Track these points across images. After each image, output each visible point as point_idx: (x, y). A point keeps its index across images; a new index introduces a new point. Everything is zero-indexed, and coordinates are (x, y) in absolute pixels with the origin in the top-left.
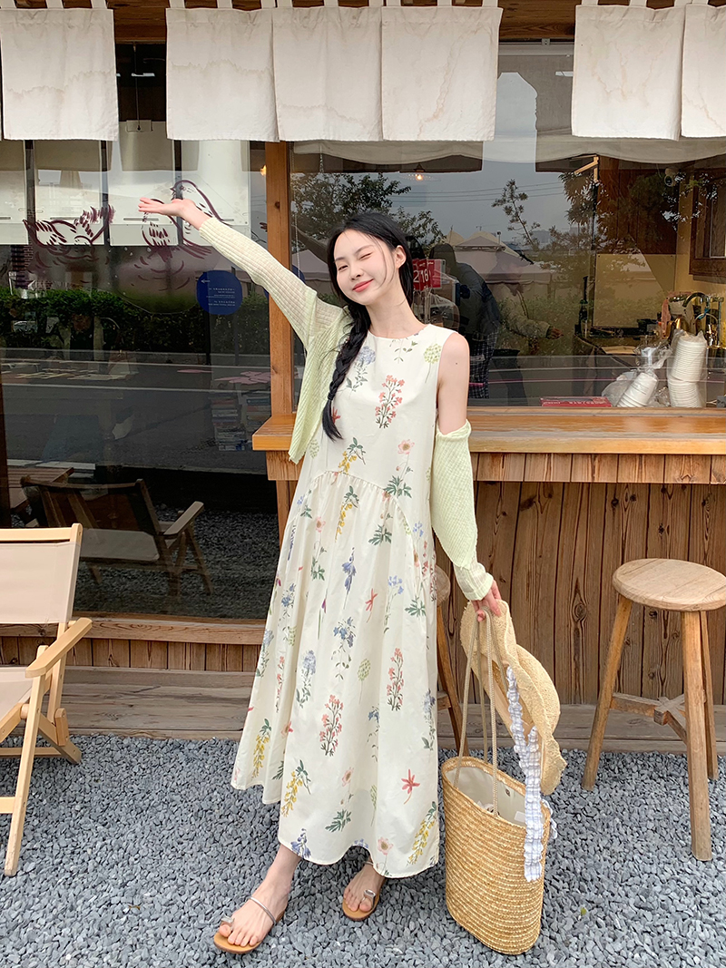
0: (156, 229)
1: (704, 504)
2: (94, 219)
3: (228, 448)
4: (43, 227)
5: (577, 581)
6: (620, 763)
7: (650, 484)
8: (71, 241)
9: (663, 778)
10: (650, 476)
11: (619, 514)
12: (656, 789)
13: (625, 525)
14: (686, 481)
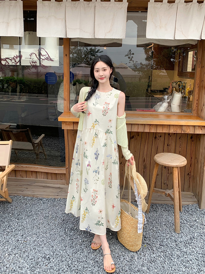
0: (33, 61)
1: (180, 138)
2: (17, 58)
3: (52, 120)
4: (3, 60)
5: (144, 158)
6: (156, 206)
7: (165, 133)
8: (10, 64)
9: (167, 211)
10: (165, 131)
11: (156, 141)
12: (165, 214)
13: (158, 143)
14: (175, 132)
